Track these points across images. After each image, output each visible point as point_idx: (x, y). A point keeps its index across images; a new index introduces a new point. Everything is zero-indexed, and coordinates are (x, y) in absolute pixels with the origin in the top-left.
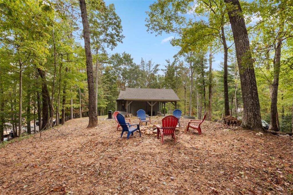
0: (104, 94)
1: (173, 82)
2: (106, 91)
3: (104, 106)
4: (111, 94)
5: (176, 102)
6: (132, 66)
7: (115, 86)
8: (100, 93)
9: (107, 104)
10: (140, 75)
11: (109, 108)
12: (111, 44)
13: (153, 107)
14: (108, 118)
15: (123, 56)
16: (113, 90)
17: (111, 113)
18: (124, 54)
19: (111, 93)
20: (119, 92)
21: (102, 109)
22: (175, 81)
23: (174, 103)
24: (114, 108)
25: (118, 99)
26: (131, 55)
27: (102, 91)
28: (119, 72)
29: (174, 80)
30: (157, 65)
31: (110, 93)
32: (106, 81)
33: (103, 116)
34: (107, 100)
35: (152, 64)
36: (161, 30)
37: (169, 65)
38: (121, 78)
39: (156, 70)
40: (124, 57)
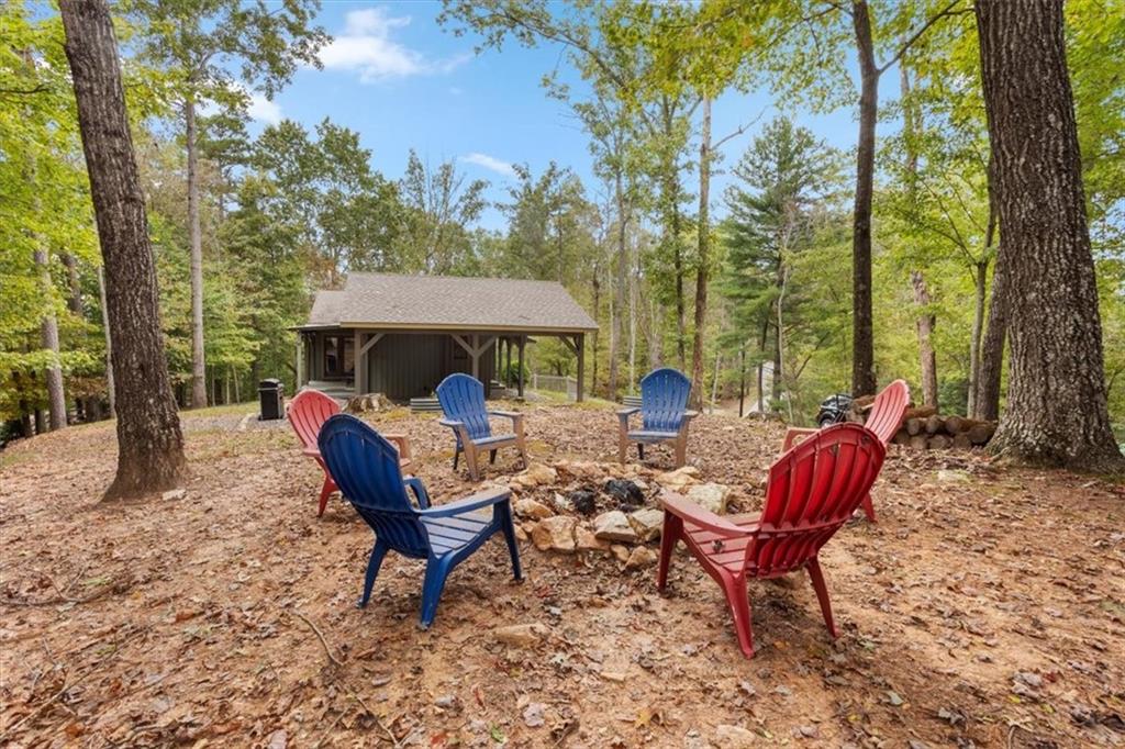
0: (240, 305)
1: (546, 258)
2: (248, 290)
3: (243, 360)
4: (271, 306)
5: (579, 336)
6: (367, 184)
7: (290, 270)
8: (218, 299)
9: (254, 352)
10: (404, 227)
11: (267, 369)
12: (265, 66)
13: (480, 358)
14: (260, 419)
15: (323, 138)
16: (281, 288)
17: (274, 394)
18: (327, 128)
19: (274, 301)
20: (312, 299)
21: (229, 374)
22: (554, 253)
23: (571, 340)
24: (289, 366)
25: (307, 326)
26: (358, 134)
27: (225, 291)
28: (307, 211)
29: (546, 252)
30: (478, 186)
31: (270, 299)
32: (244, 242)
33: (235, 407)
34: (252, 332)
35: (456, 179)
36: (496, 28)
37: (527, 187)
38: (319, 239)
39: (473, 208)
40: (328, 144)
